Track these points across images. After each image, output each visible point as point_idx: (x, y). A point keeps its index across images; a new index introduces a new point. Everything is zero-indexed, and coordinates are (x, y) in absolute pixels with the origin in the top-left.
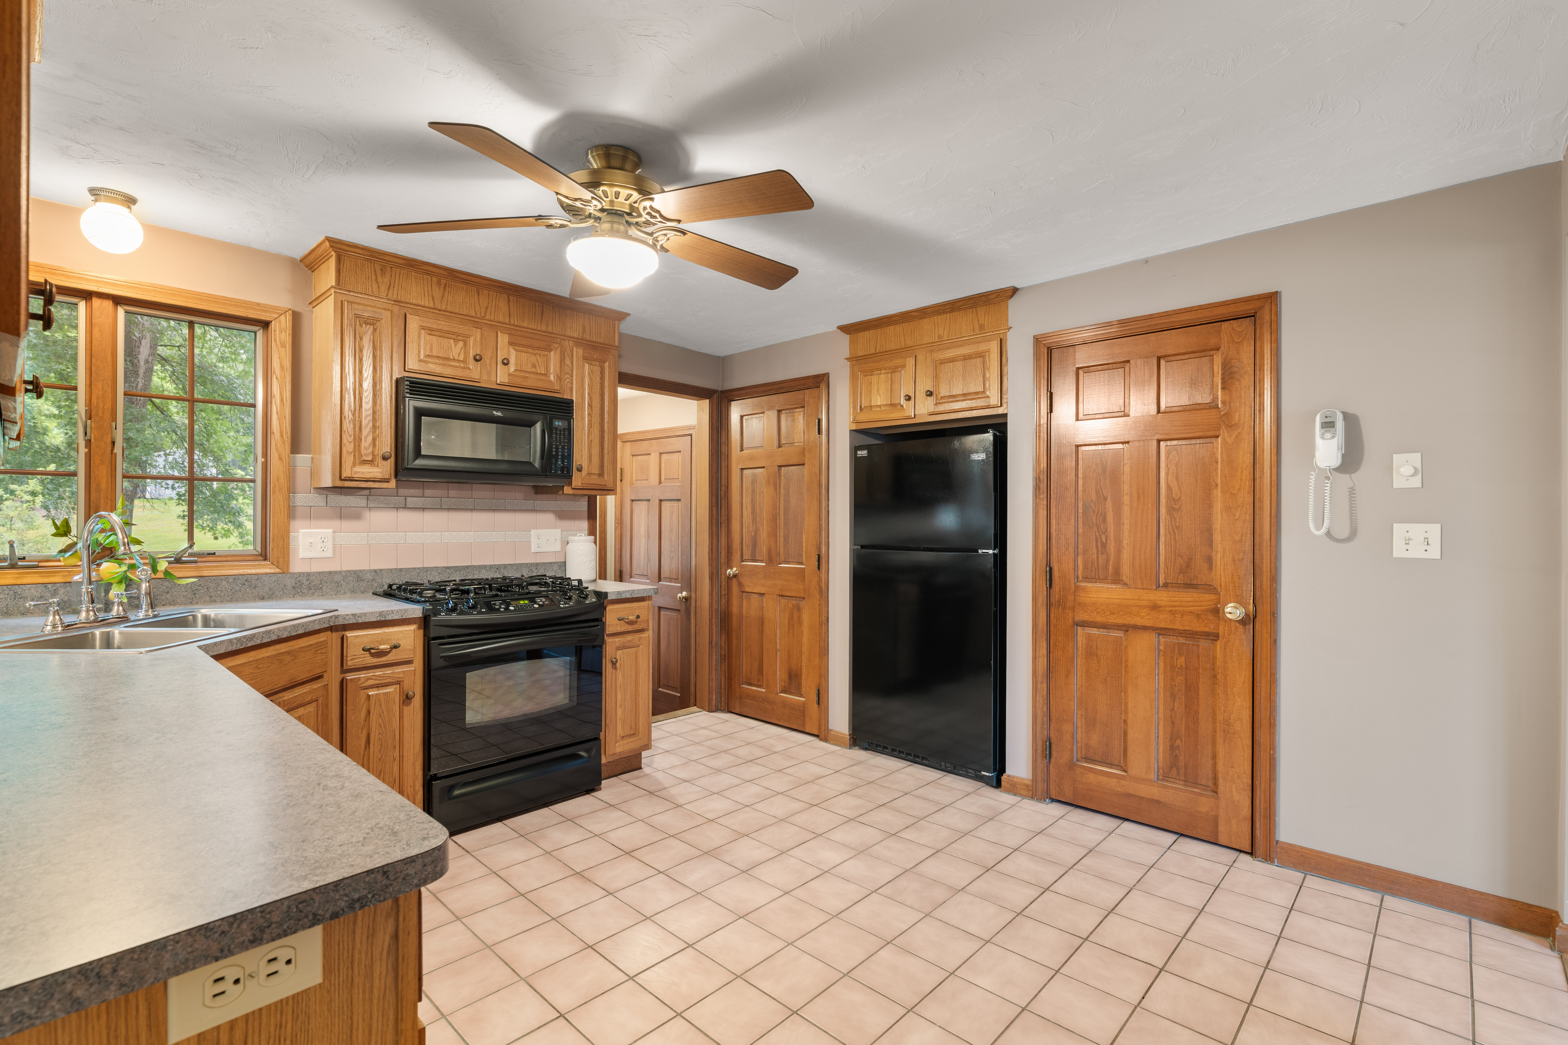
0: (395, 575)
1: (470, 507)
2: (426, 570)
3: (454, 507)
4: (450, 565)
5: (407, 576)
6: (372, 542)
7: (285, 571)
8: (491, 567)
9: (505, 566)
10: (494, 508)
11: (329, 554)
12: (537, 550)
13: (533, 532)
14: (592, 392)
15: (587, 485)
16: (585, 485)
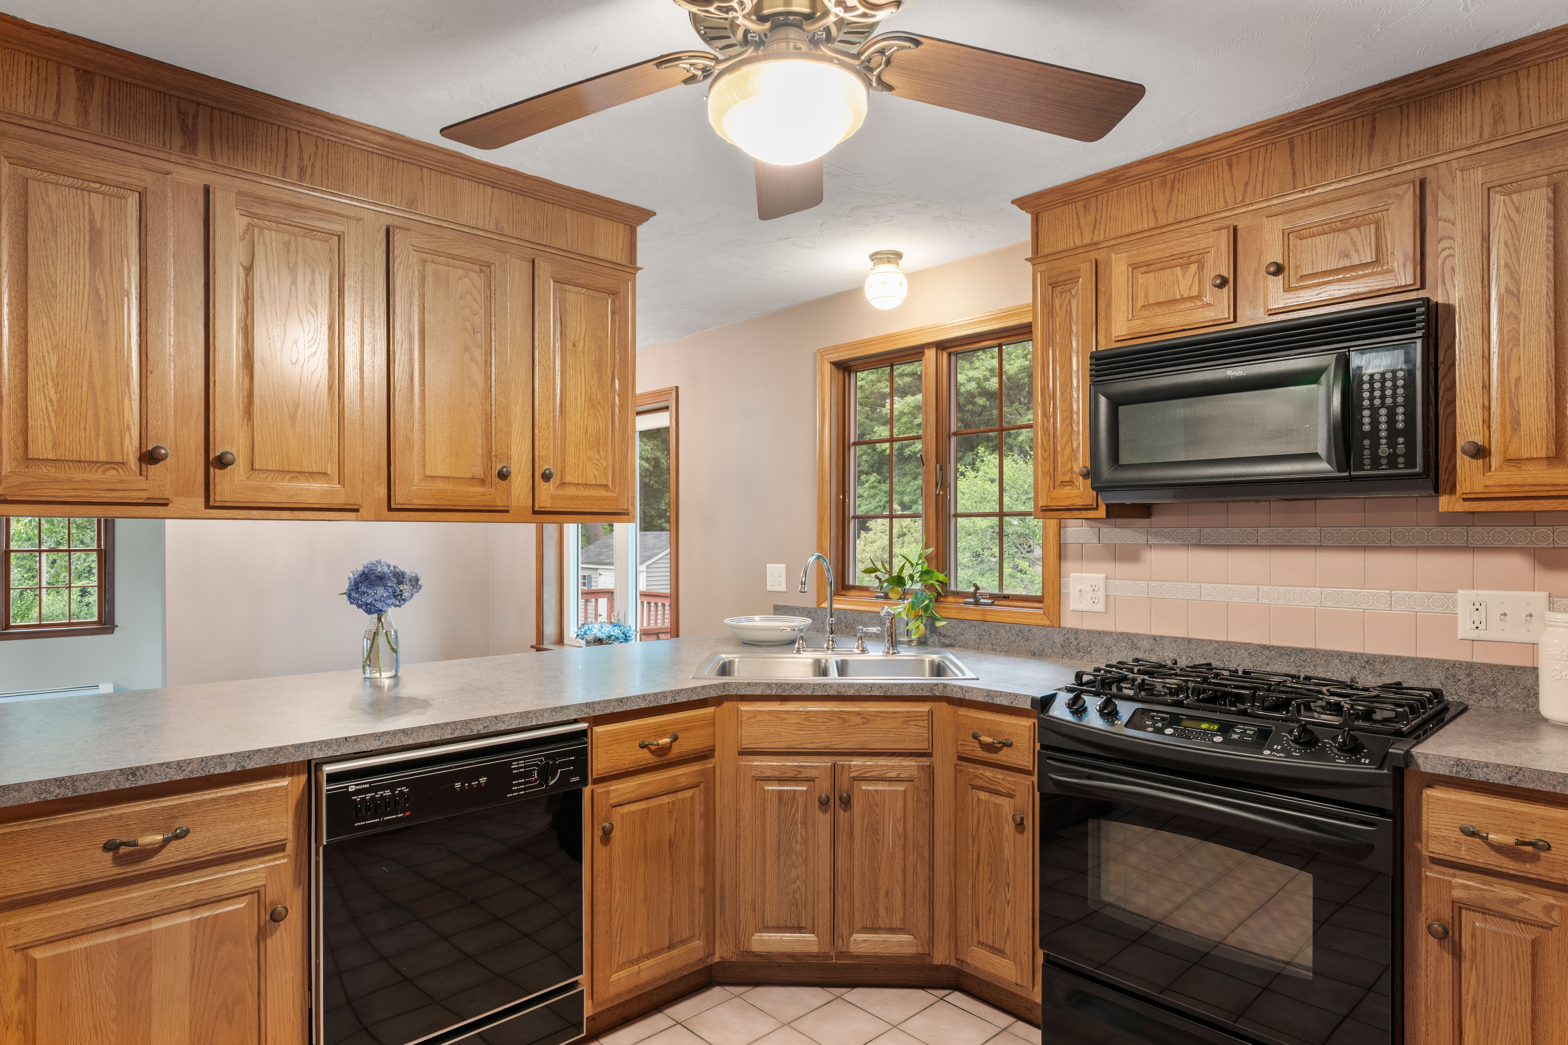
0: (1181, 647)
1: (1312, 543)
2: (1229, 646)
3: (1280, 543)
4: (1272, 643)
5: (1199, 651)
6: (1154, 595)
7: (1056, 624)
8: (1353, 657)
9: (1386, 660)
10: (1364, 544)
11: (1100, 607)
12: (1474, 635)
13: (1462, 594)
14: (1518, 259)
15: (1504, 489)
16: (1497, 489)
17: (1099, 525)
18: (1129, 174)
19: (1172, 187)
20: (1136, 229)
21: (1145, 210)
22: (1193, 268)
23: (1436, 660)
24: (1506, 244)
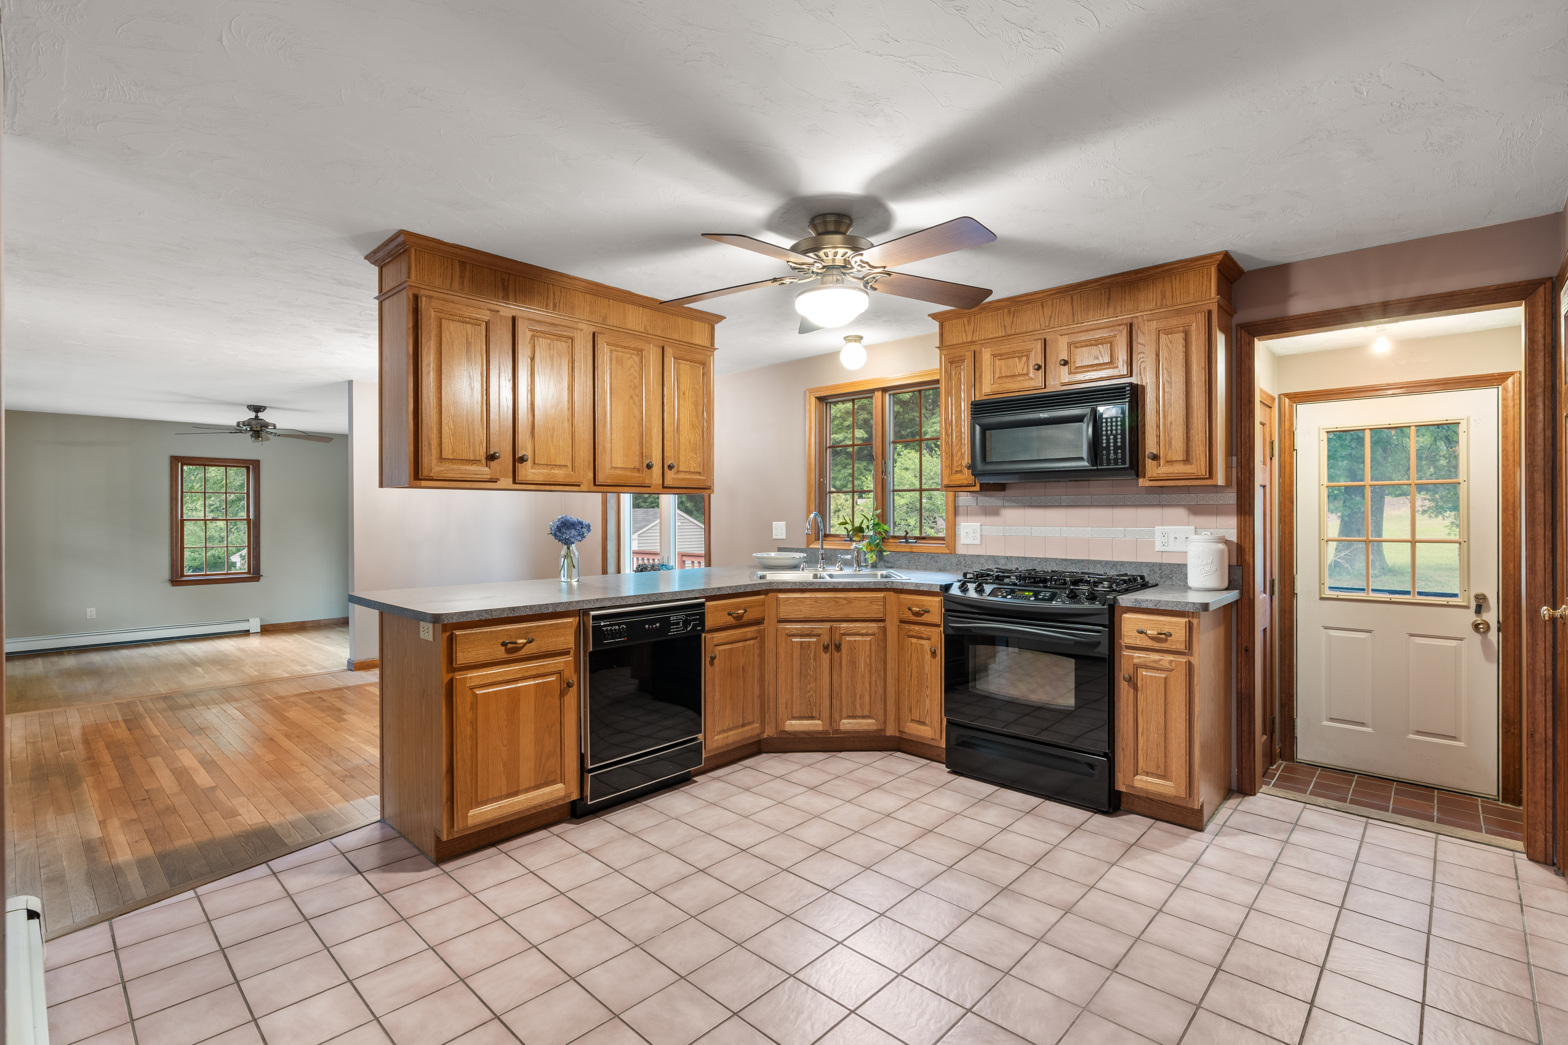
0: (1021, 562)
1: (1088, 504)
2: (1046, 560)
3: (1072, 504)
4: (1068, 558)
5: (1031, 564)
6: (1007, 534)
7: (953, 552)
8: (1107, 563)
9: (1122, 564)
10: (1112, 504)
11: (978, 542)
12: (1162, 549)
13: (1158, 528)
14: (1171, 366)
15: (1165, 475)
16: (1163, 475)
17: (976, 495)
18: (992, 307)
19: (1014, 315)
20: (995, 336)
21: (1000, 326)
22: (1024, 359)
23: (1145, 563)
24: (1166, 358)
